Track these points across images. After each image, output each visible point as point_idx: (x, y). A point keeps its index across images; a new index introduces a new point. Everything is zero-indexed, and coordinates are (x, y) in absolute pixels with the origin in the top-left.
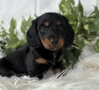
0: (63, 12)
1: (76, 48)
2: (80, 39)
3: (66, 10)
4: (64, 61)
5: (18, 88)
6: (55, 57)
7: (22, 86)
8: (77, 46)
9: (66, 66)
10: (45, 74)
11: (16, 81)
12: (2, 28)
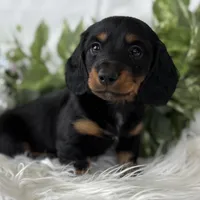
0: (160, 20)
1: (179, 109)
2: (191, 89)
3: (168, 15)
4: (147, 136)
5: (24, 185)
6: (121, 122)
7: (35, 183)
8: (182, 105)
9: (148, 151)
10: (95, 160)
11: (24, 169)
12: (16, 42)
